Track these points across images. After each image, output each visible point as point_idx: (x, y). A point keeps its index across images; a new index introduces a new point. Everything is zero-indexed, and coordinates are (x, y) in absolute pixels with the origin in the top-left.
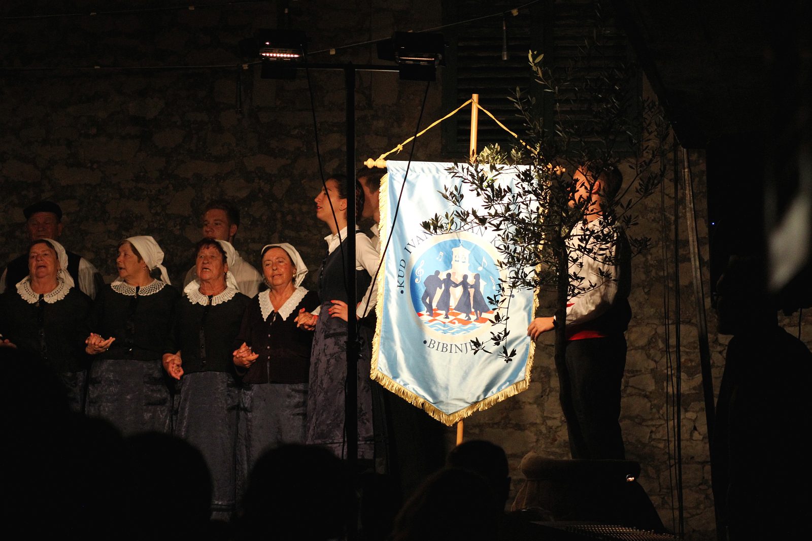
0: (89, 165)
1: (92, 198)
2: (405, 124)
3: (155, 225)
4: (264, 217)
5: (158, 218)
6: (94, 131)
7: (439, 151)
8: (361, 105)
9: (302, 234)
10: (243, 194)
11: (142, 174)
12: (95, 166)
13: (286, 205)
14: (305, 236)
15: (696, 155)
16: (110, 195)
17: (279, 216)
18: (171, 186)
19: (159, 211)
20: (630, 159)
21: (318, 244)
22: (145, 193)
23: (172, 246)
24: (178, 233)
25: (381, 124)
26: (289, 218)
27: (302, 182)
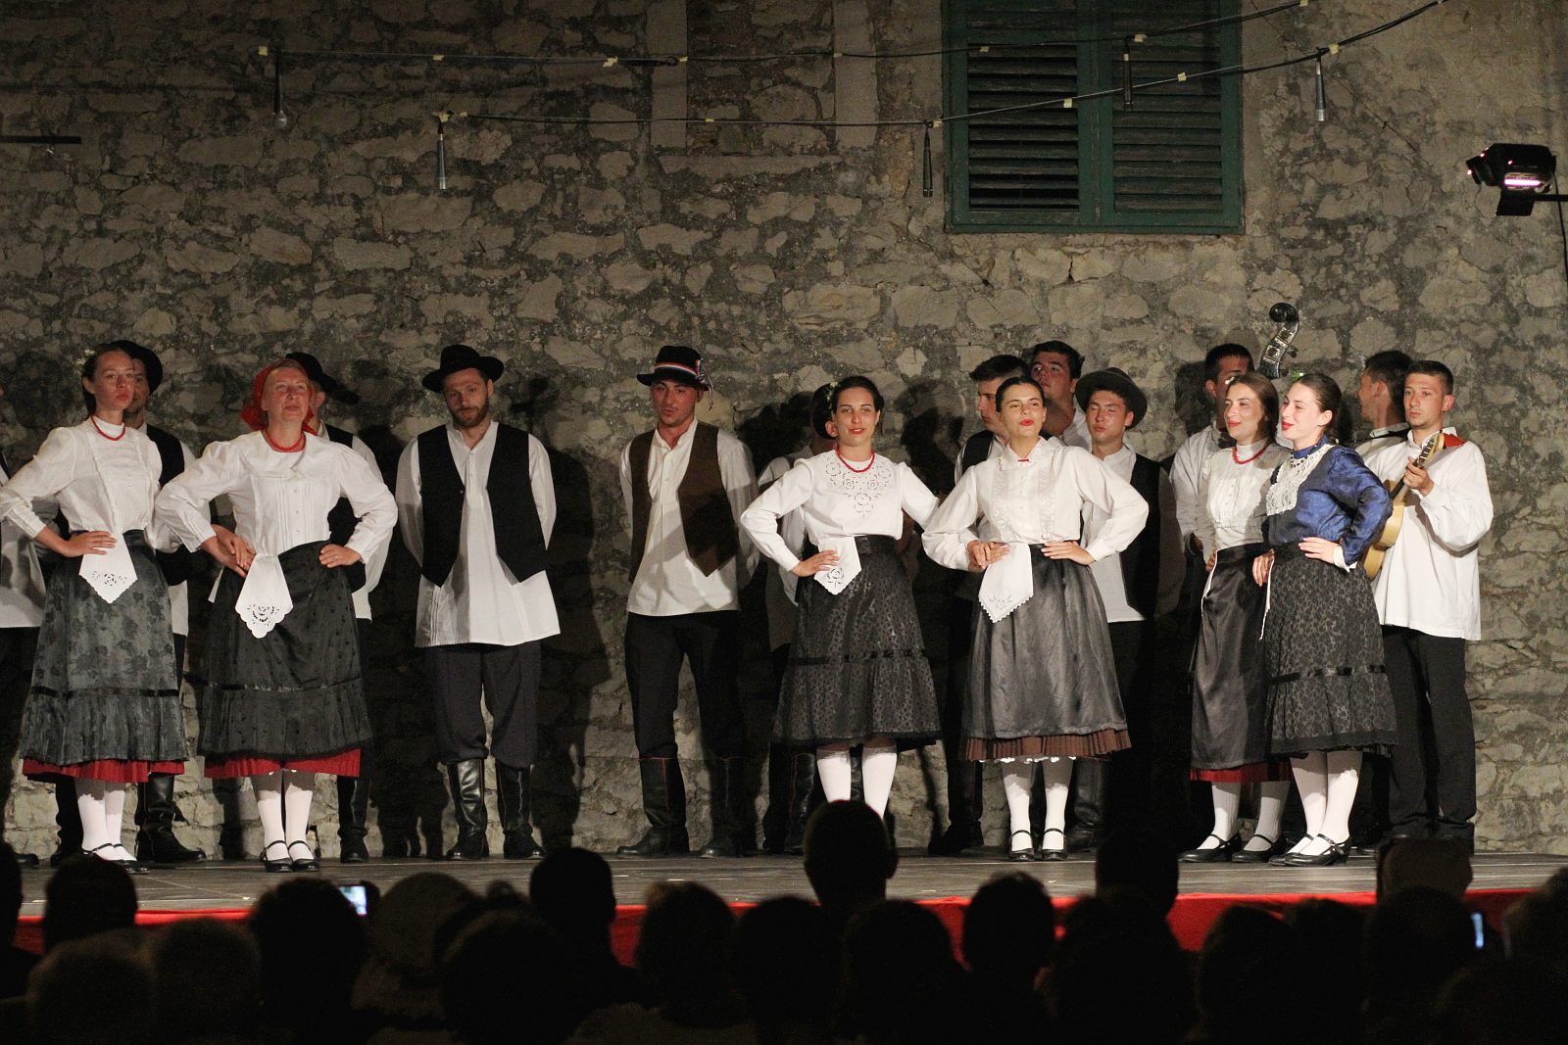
0: (391, 238)
1: (396, 291)
2: (886, 178)
3: (501, 337)
4: (674, 325)
5: (504, 324)
6: (397, 182)
7: (942, 221)
8: (819, 147)
9: (735, 351)
10: (639, 286)
11: (477, 253)
12: (400, 240)
13: (706, 304)
14: (738, 355)
15: (1322, 232)
16: (426, 287)
17: (696, 321)
18: (522, 273)
19: (505, 314)
20: (1226, 238)
21: (758, 366)
22: (483, 283)
23: (527, 369)
24: (537, 348)
25: (849, 178)
26: (712, 325)
27: (731, 268)
